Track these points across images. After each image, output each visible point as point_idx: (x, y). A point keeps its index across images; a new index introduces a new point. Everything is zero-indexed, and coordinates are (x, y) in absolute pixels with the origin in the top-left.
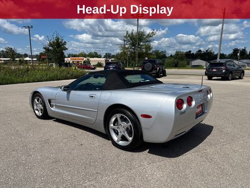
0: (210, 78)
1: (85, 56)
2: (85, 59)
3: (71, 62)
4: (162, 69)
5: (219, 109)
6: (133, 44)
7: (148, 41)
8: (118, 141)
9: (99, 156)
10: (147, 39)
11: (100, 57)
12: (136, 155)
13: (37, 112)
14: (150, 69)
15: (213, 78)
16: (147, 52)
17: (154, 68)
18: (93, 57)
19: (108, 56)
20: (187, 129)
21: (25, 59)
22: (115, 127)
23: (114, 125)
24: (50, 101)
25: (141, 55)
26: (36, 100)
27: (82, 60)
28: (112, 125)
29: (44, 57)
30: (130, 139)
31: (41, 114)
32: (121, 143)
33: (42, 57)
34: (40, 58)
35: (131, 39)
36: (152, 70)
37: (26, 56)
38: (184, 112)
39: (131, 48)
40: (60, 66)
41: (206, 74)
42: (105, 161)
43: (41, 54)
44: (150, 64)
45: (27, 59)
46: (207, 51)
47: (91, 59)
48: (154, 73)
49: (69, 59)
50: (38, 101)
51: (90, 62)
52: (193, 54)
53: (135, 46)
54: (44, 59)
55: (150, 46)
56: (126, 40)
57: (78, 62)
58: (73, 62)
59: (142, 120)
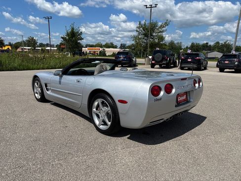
0: (222, 70)
1: (101, 46)
2: (101, 49)
3: (88, 52)
4: (173, 60)
5: (218, 101)
6: (146, 35)
7: (160, 32)
8: (99, 125)
9: (78, 138)
10: (160, 29)
11: (116, 48)
12: (114, 139)
13: (36, 95)
14: (160, 59)
15: (226, 70)
16: (159, 42)
17: (163, 59)
18: (109, 47)
19: (122, 46)
20: (166, 117)
21: (47, 48)
22: (97, 112)
23: (97, 109)
24: (46, 85)
25: (153, 46)
26: (36, 84)
27: (99, 50)
28: (95, 110)
29: (63, 47)
30: (109, 123)
31: (40, 97)
32: (102, 127)
33: (62, 46)
34: (60, 48)
35: (144, 30)
36: (162, 61)
37: (47, 45)
38: (161, 99)
39: (144, 39)
40: (74, 55)
41: (217, 66)
42: (81, 143)
43: (61, 44)
44: (161, 54)
45: (49, 48)
46: (225, 43)
47: (106, 49)
48: (164, 64)
49: (86, 49)
50: (37, 85)
51: (105, 52)
52: (210, 45)
53: (147, 37)
54: (63, 48)
55: (163, 37)
56: (138, 30)
57: (94, 52)
58: (90, 52)
59: (119, 105)
